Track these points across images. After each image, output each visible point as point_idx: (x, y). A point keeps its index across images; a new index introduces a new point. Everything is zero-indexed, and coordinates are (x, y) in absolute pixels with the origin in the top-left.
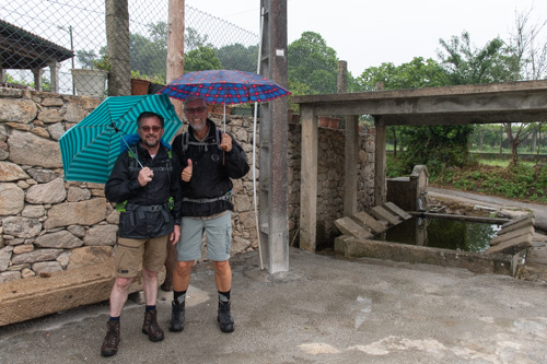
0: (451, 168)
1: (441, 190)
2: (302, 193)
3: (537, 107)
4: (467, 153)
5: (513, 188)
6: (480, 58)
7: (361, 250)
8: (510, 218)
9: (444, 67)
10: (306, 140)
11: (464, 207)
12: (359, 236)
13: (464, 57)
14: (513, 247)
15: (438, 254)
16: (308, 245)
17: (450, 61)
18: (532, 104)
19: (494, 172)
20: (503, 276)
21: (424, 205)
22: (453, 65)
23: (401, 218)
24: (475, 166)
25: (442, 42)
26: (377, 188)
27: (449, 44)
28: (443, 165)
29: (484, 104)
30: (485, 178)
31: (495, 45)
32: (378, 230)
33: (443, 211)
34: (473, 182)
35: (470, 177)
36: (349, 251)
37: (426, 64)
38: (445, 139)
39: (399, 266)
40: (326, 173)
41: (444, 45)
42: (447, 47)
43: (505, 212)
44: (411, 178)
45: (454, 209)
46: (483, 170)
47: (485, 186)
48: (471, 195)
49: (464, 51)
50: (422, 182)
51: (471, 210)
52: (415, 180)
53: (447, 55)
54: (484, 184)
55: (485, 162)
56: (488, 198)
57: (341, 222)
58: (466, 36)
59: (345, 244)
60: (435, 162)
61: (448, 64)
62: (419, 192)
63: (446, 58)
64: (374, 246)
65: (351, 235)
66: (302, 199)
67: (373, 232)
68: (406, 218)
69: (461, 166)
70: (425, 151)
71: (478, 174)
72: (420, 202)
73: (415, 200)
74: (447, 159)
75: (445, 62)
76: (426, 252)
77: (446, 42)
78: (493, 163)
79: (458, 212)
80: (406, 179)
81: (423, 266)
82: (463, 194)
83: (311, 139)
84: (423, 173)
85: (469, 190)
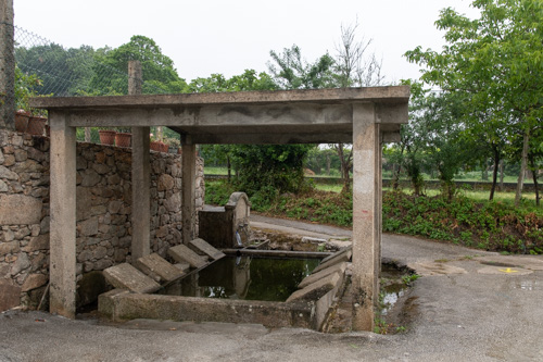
0: (285, 195)
1: (272, 220)
2: (53, 235)
3: (331, 122)
4: (303, 178)
5: (345, 215)
6: (312, 74)
7: (134, 310)
8: (337, 249)
9: (276, 81)
10: (57, 159)
11: (291, 240)
12: (137, 289)
13: (296, 72)
14: (315, 291)
15: (229, 307)
16: (62, 307)
17: (282, 75)
18: (326, 118)
19: (328, 198)
20: (302, 330)
21: (243, 240)
22: (286, 81)
23: (210, 259)
24: (310, 192)
25: (273, 54)
26: (186, 222)
27: (281, 57)
28: (277, 191)
29: (276, 117)
30: (319, 205)
31: (325, 62)
32: (170, 278)
33: (265, 246)
34: (307, 210)
35: (304, 205)
36: (118, 311)
37: (259, 78)
38: (277, 162)
39: (179, 329)
40: (106, 205)
41: (276, 58)
42: (279, 61)
43: (334, 243)
44: (228, 208)
45: (281, 242)
46: (317, 197)
47: (318, 215)
48: (304, 225)
49: (295, 66)
50: (242, 211)
51: (298, 242)
52: (230, 209)
53: (279, 70)
54: (317, 211)
55: (319, 188)
56: (319, 228)
57: (113, 272)
58: (296, 50)
59: (112, 303)
60: (269, 188)
61: (281, 79)
62: (236, 225)
63: (278, 73)
64: (150, 302)
65: (126, 288)
66: (52, 243)
67: (162, 282)
68: (217, 258)
69: (296, 192)
70: (258, 176)
71: (311, 200)
72: (238, 236)
73: (232, 234)
74: (281, 184)
75: (277, 76)
76: (215, 306)
77: (277, 54)
78: (327, 189)
79: (285, 245)
80: (220, 209)
81: (209, 325)
82: (296, 223)
83: (63, 158)
84: (242, 202)
85: (303, 219)
